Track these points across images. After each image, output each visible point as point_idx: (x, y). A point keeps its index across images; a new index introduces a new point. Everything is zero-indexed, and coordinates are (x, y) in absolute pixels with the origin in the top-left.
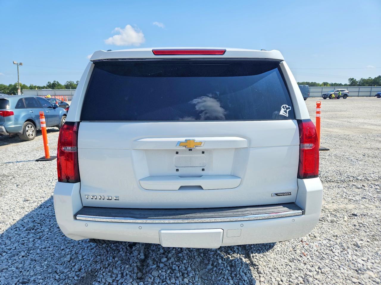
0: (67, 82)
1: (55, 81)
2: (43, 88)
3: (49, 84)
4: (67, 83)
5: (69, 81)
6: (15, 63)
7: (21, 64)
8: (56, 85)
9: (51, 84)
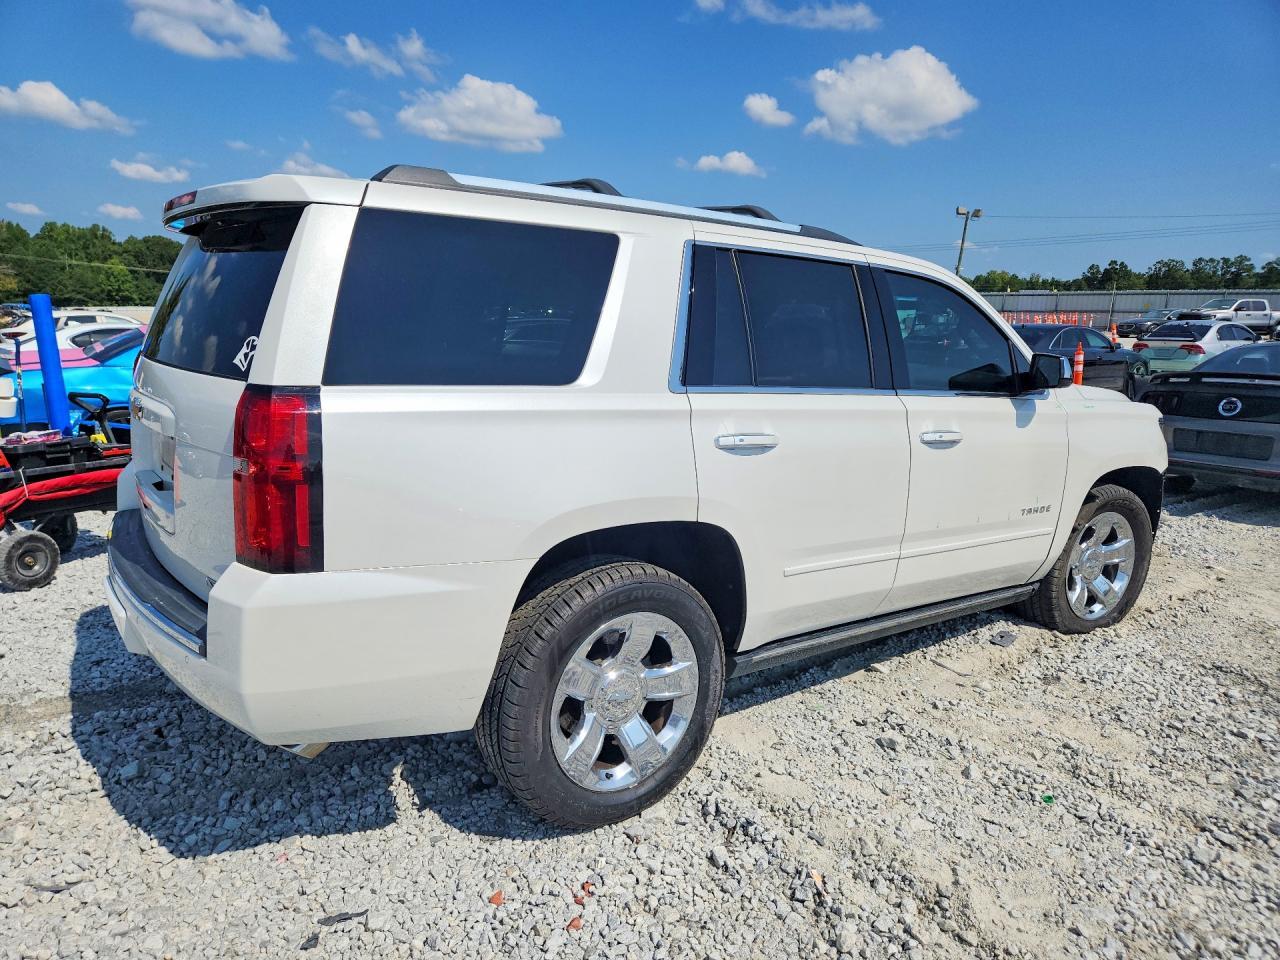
0: (1159, 262)
1: (1115, 262)
2: (1067, 286)
3: (1093, 274)
4: (1159, 266)
5: (1166, 260)
6: (960, 212)
7: (976, 214)
8: (1116, 277)
9: (1098, 271)
